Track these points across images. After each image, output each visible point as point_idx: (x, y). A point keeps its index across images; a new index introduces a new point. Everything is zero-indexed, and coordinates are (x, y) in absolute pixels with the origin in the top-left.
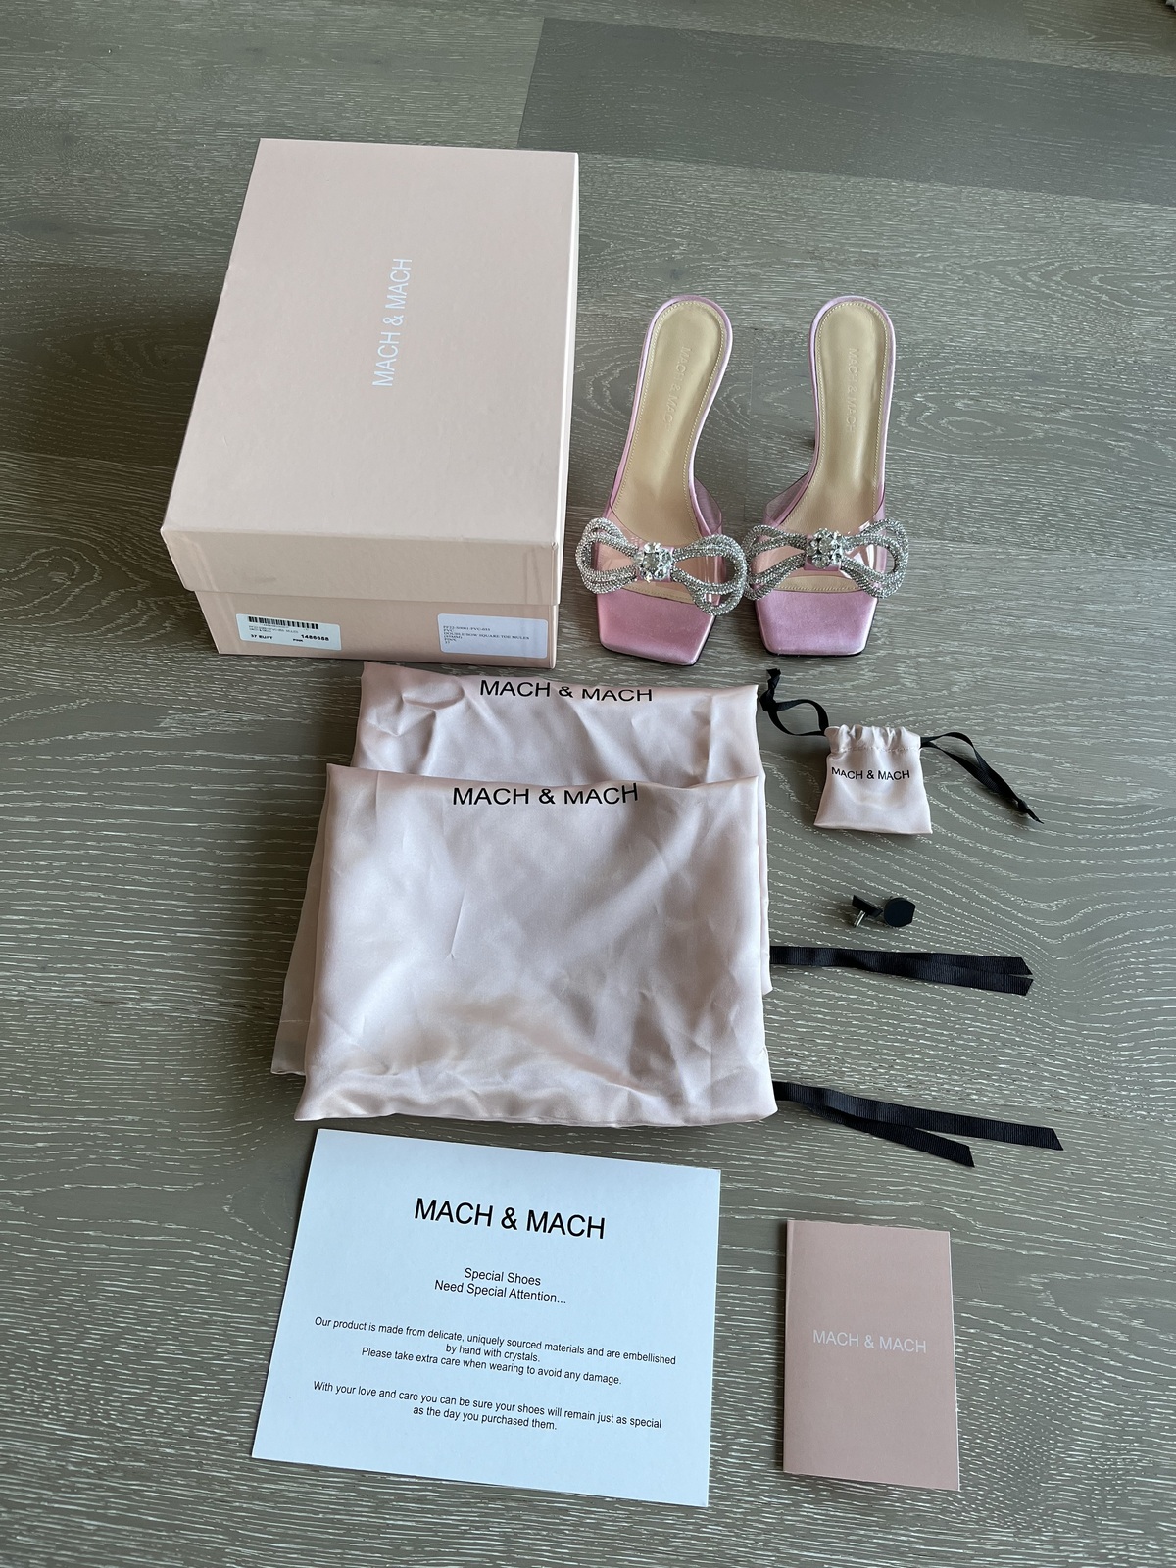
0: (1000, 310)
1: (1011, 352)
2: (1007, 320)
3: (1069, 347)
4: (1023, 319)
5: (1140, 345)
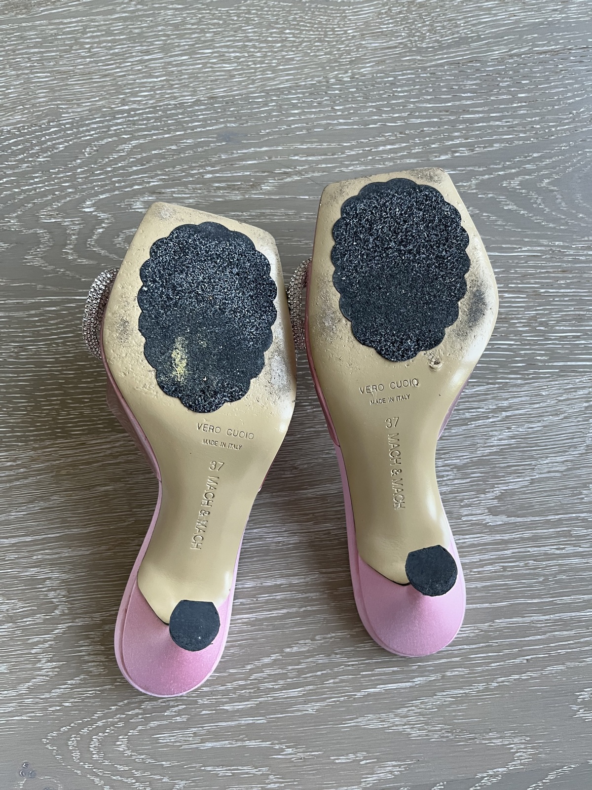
0: (180, 37)
1: (198, 102)
2: (191, 52)
3: (270, 74)
4: (210, 44)
5: (359, 47)
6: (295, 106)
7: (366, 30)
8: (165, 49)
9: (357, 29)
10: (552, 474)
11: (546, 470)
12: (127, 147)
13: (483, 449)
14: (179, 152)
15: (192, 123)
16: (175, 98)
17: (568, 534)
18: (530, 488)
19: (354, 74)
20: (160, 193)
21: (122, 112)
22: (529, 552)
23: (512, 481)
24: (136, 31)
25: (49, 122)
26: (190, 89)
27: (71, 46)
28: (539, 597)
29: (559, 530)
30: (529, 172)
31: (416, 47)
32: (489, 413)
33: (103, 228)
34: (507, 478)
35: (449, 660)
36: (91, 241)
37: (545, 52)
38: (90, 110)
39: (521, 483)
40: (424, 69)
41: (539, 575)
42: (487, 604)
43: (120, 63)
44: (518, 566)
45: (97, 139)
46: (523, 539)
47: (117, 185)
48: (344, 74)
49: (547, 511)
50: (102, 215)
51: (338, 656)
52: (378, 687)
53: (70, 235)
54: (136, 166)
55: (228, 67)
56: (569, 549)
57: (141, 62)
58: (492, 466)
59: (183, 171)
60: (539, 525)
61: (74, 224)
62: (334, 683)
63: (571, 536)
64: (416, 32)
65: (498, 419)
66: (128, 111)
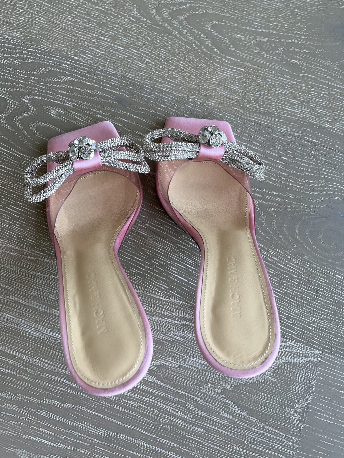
3: (160, 80)
4: (138, 48)
5: (214, 90)
6: (164, 103)
7: (223, 82)
8: (114, 38)
9: (218, 80)
10: (193, 368)
11: (191, 364)
12: (65, 79)
13: (164, 335)
14: (91, 95)
15: (106, 84)
16: (104, 66)
17: (183, 405)
18: (177, 370)
19: (204, 102)
20: (68, 112)
21: (73, 59)
22: (158, 404)
23: (170, 361)
24: (104, 21)
25: (31, 45)
26: (114, 66)
27: (66, 11)
28: (150, 432)
29: (180, 400)
30: (267, 200)
31: (244, 105)
32: (177, 317)
33: (28, 114)
34: (168, 358)
35: (83, 443)
36: (17, 118)
37: (309, 141)
38: (56, 49)
39: (174, 364)
40: (241, 118)
41: (156, 420)
42: (120, 423)
43: (86, 33)
44: (148, 409)
45: (51, 66)
46: (158, 396)
47: (48, 95)
48: (199, 99)
49: (179, 386)
50: (31, 107)
51: (24, 411)
52: (37, 438)
53: (8, 109)
54: (64, 91)
55: (141, 65)
56: (180, 414)
57: (97, 38)
58: (163, 347)
59: (87, 106)
60: (171, 392)
61: (14, 104)
62: (14, 424)
63: (185, 407)
64: (248, 97)
65: (181, 323)
66: (76, 60)
